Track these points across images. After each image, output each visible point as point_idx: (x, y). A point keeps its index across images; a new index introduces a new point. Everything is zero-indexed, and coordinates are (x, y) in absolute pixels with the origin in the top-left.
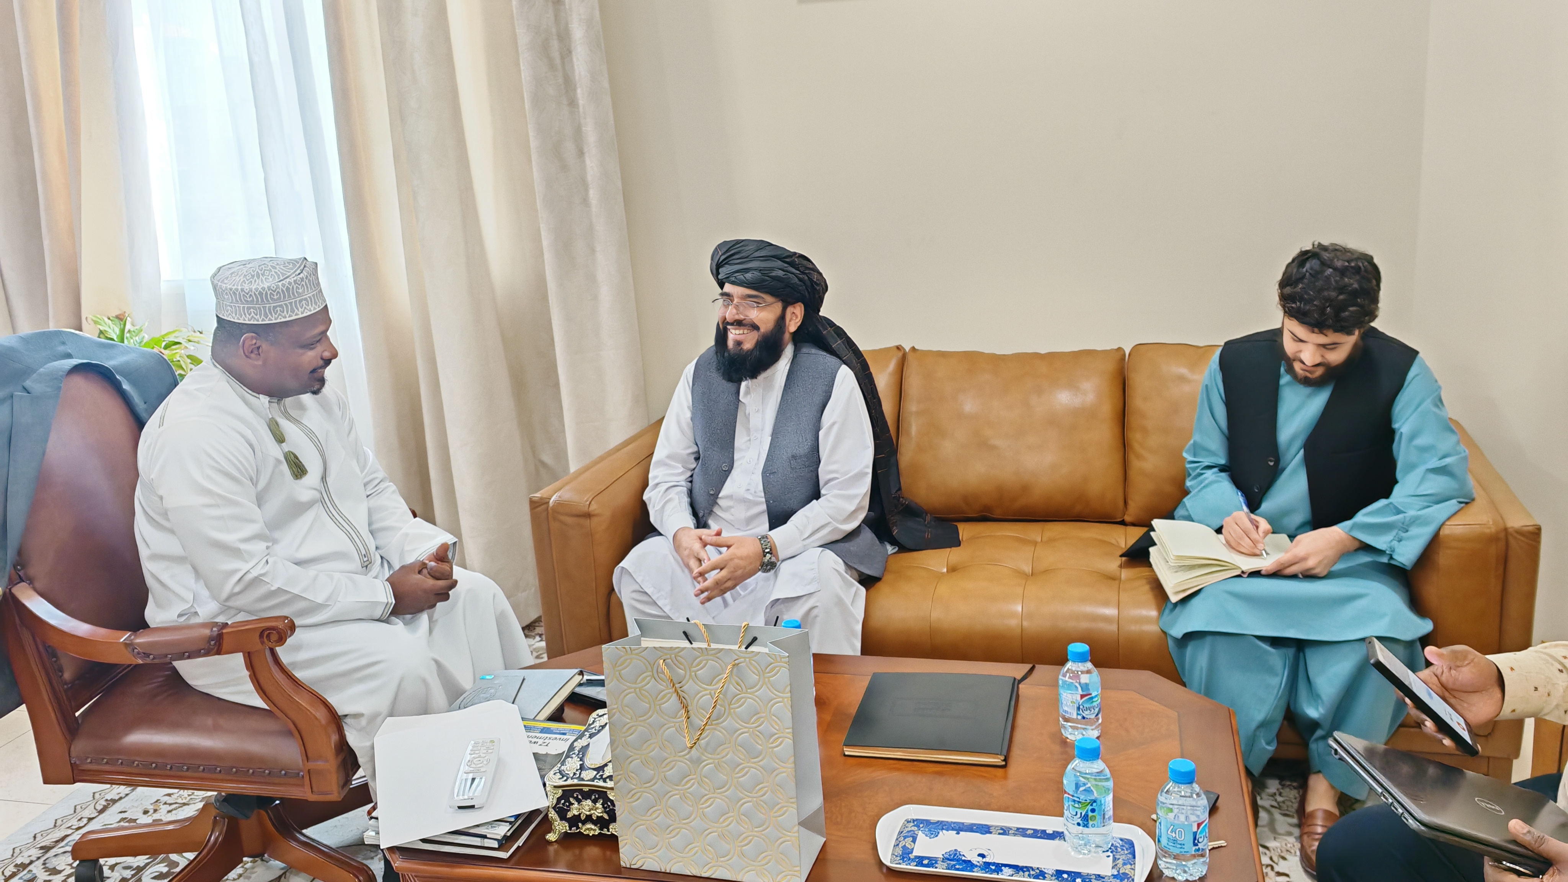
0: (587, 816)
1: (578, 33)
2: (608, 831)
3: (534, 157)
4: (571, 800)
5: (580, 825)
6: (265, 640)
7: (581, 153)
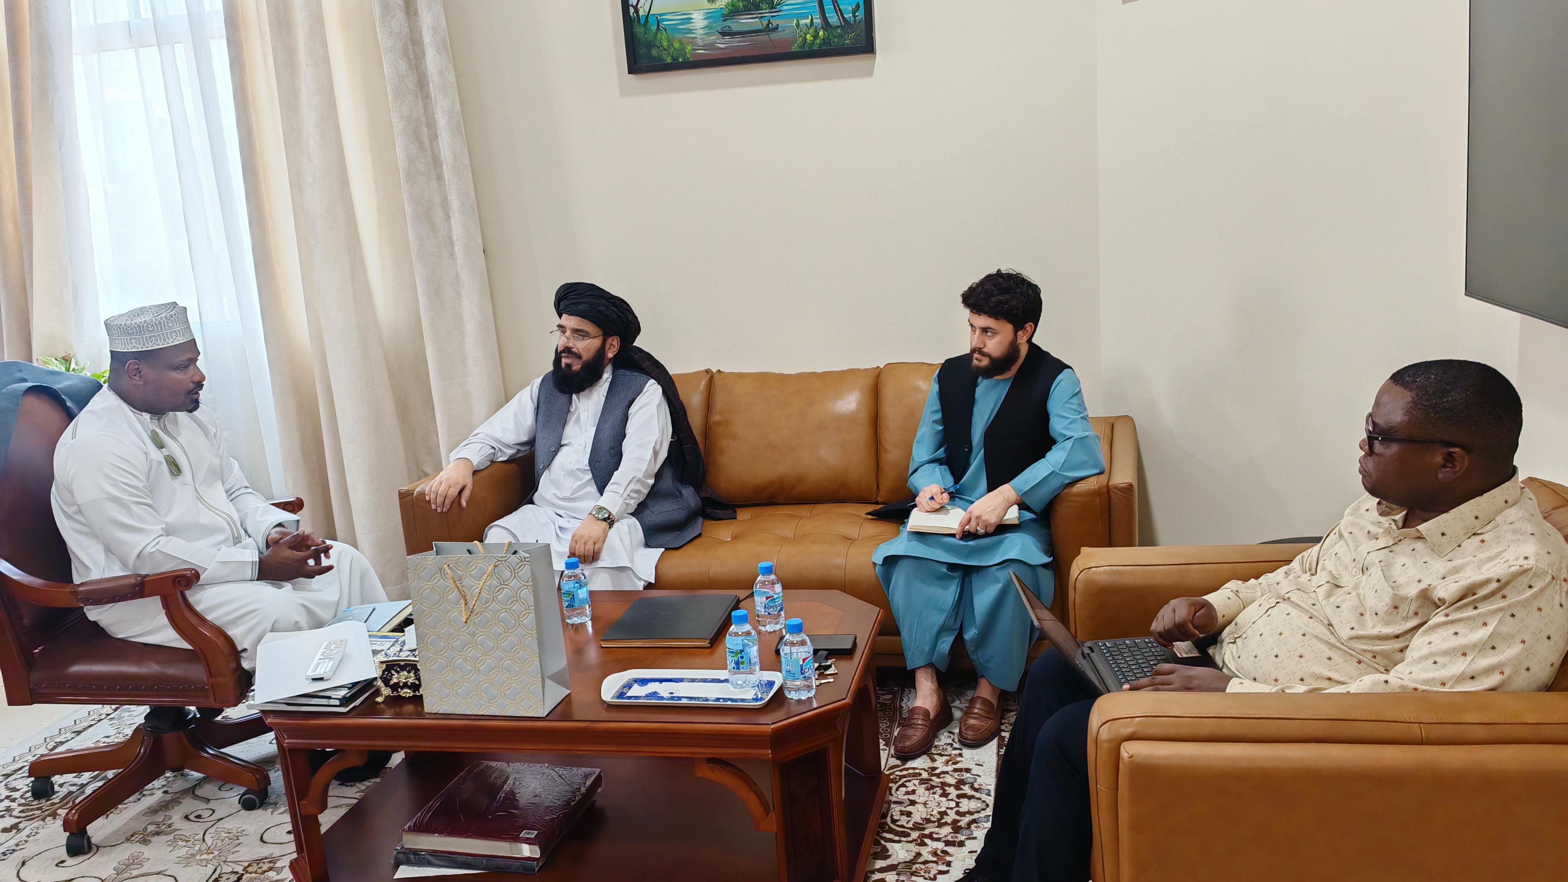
0: (404, 683)
1: (442, 122)
2: (419, 693)
3: (409, 221)
4: (393, 672)
5: (399, 690)
6: (177, 585)
7: (448, 217)
